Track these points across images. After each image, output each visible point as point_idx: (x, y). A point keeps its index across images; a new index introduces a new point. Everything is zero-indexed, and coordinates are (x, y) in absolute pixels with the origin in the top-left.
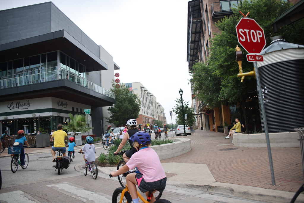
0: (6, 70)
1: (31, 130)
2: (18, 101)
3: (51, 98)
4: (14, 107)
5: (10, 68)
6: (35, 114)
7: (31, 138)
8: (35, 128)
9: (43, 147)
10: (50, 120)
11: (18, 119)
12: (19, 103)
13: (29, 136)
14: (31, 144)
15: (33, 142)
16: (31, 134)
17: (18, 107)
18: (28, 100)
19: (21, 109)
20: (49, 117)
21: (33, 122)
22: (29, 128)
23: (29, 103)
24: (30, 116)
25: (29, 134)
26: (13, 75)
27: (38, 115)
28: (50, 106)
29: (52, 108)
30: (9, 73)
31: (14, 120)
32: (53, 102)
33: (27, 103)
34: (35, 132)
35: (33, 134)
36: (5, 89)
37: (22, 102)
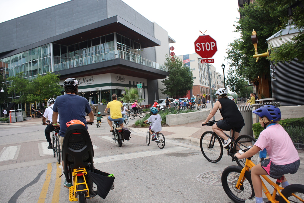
0: (74, 51)
1: (95, 101)
2: (84, 77)
3: (110, 74)
4: (81, 82)
5: (77, 49)
6: (98, 88)
7: (95, 108)
8: (99, 99)
9: (104, 115)
10: (110, 93)
11: (85, 93)
12: (85, 78)
13: (93, 106)
14: (95, 112)
15: (96, 111)
16: (96, 104)
17: (85, 82)
18: (92, 76)
19: (87, 84)
20: (109, 90)
21: (97, 95)
22: (93, 100)
23: (93, 79)
24: (94, 89)
25: (93, 104)
26: (79, 55)
27: (100, 89)
28: (109, 81)
29: (111, 83)
30: (77, 53)
31: (82, 93)
32: (112, 77)
33: (91, 79)
34: (99, 103)
35: (97, 104)
36: (74, 68)
37: (88, 78)
